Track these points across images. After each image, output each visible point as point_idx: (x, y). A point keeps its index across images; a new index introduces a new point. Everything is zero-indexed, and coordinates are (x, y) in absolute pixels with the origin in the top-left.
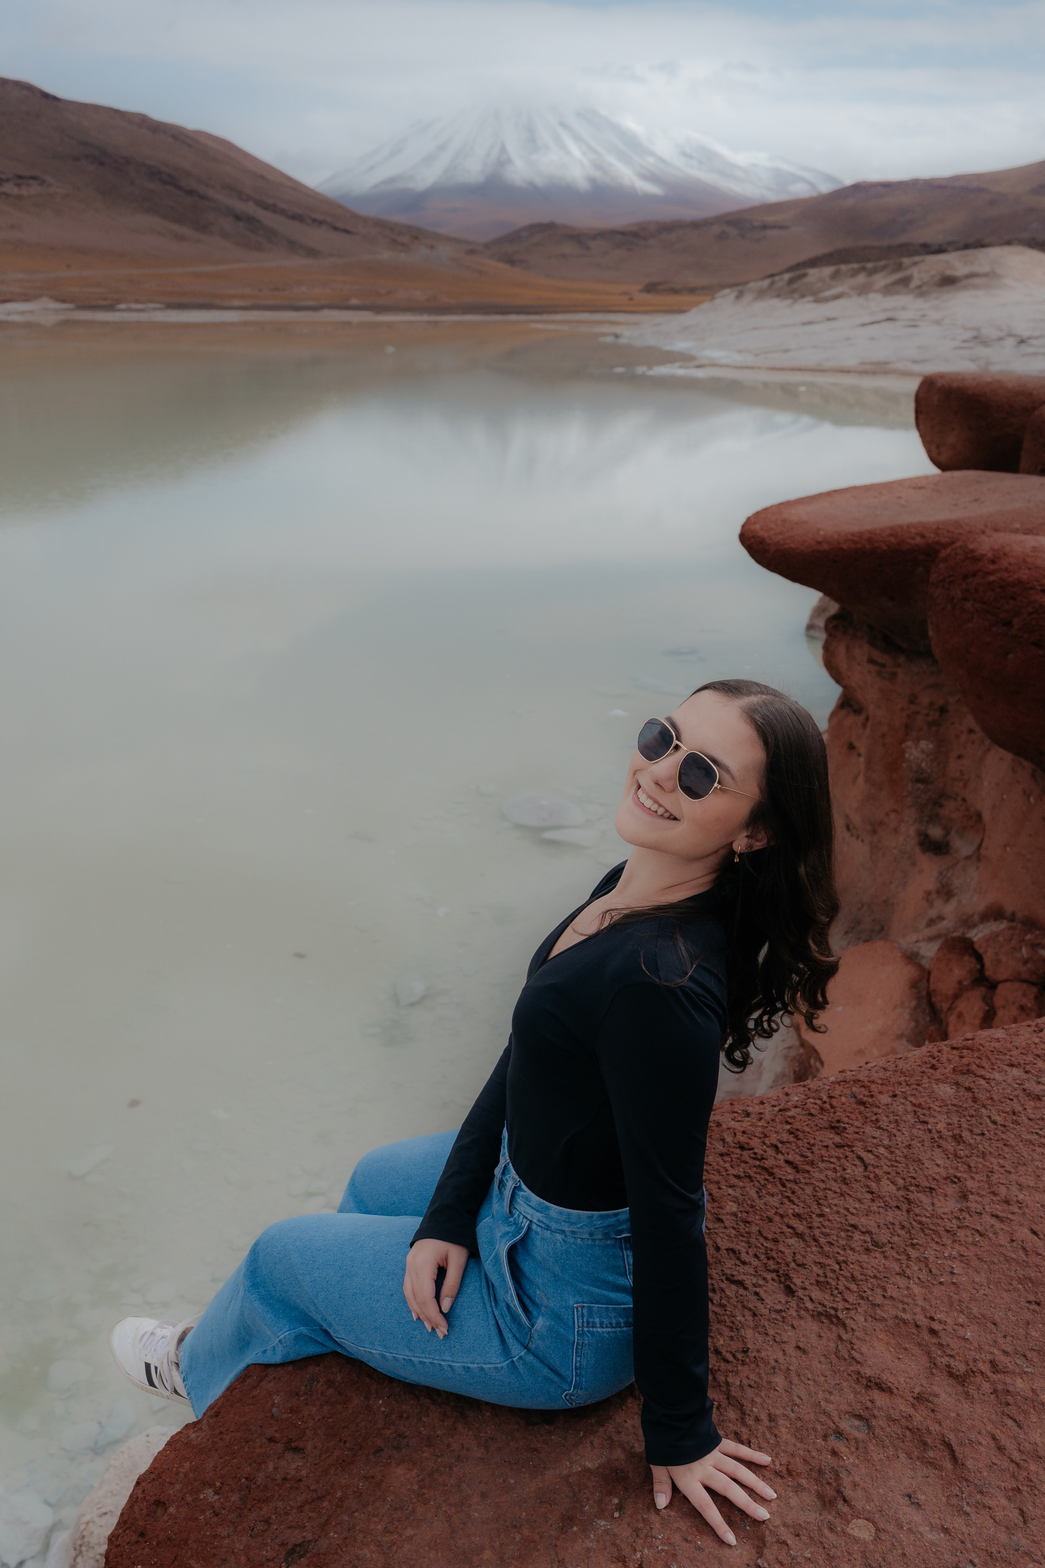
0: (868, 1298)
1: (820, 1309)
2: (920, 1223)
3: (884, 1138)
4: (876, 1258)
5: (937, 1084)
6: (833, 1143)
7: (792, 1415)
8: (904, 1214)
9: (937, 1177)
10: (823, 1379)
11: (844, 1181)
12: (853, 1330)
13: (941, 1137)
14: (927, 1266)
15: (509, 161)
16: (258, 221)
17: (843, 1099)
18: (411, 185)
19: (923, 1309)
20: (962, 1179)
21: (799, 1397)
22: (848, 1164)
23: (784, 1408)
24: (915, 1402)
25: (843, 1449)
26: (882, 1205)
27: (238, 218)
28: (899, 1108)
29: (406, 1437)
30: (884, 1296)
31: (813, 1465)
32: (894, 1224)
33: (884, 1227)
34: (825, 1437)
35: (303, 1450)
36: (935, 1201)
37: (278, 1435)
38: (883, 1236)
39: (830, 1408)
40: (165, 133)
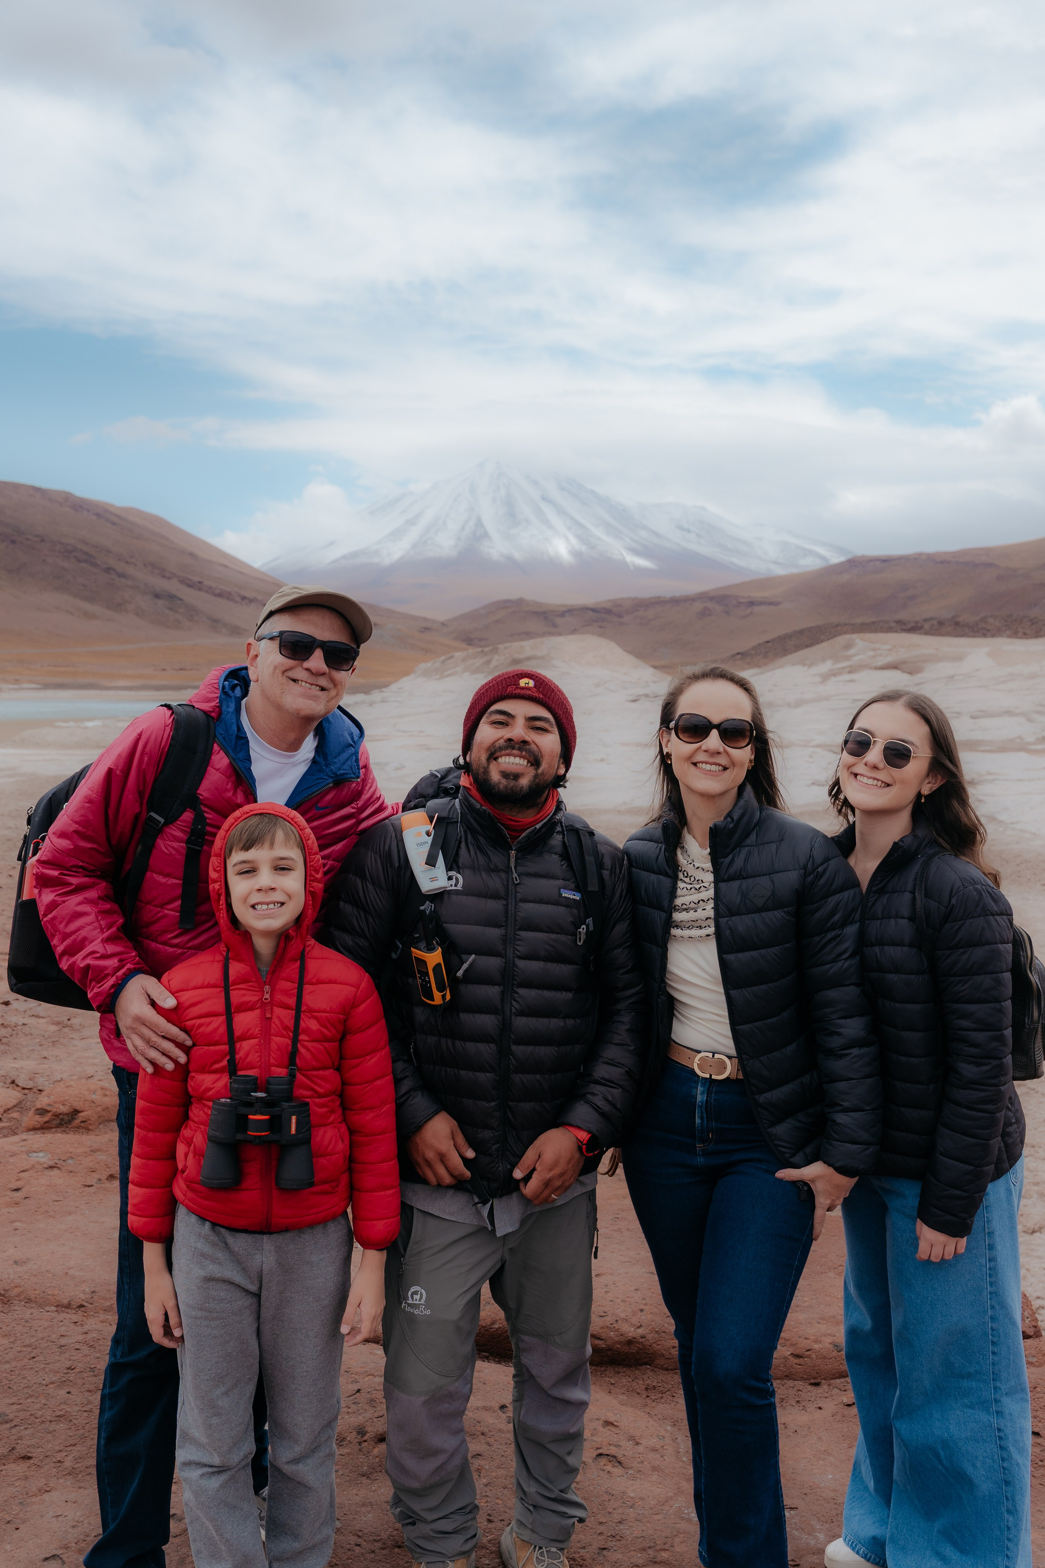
15: (486, 535)
16: (181, 600)
18: (376, 560)
27: (157, 596)
40: (88, 511)
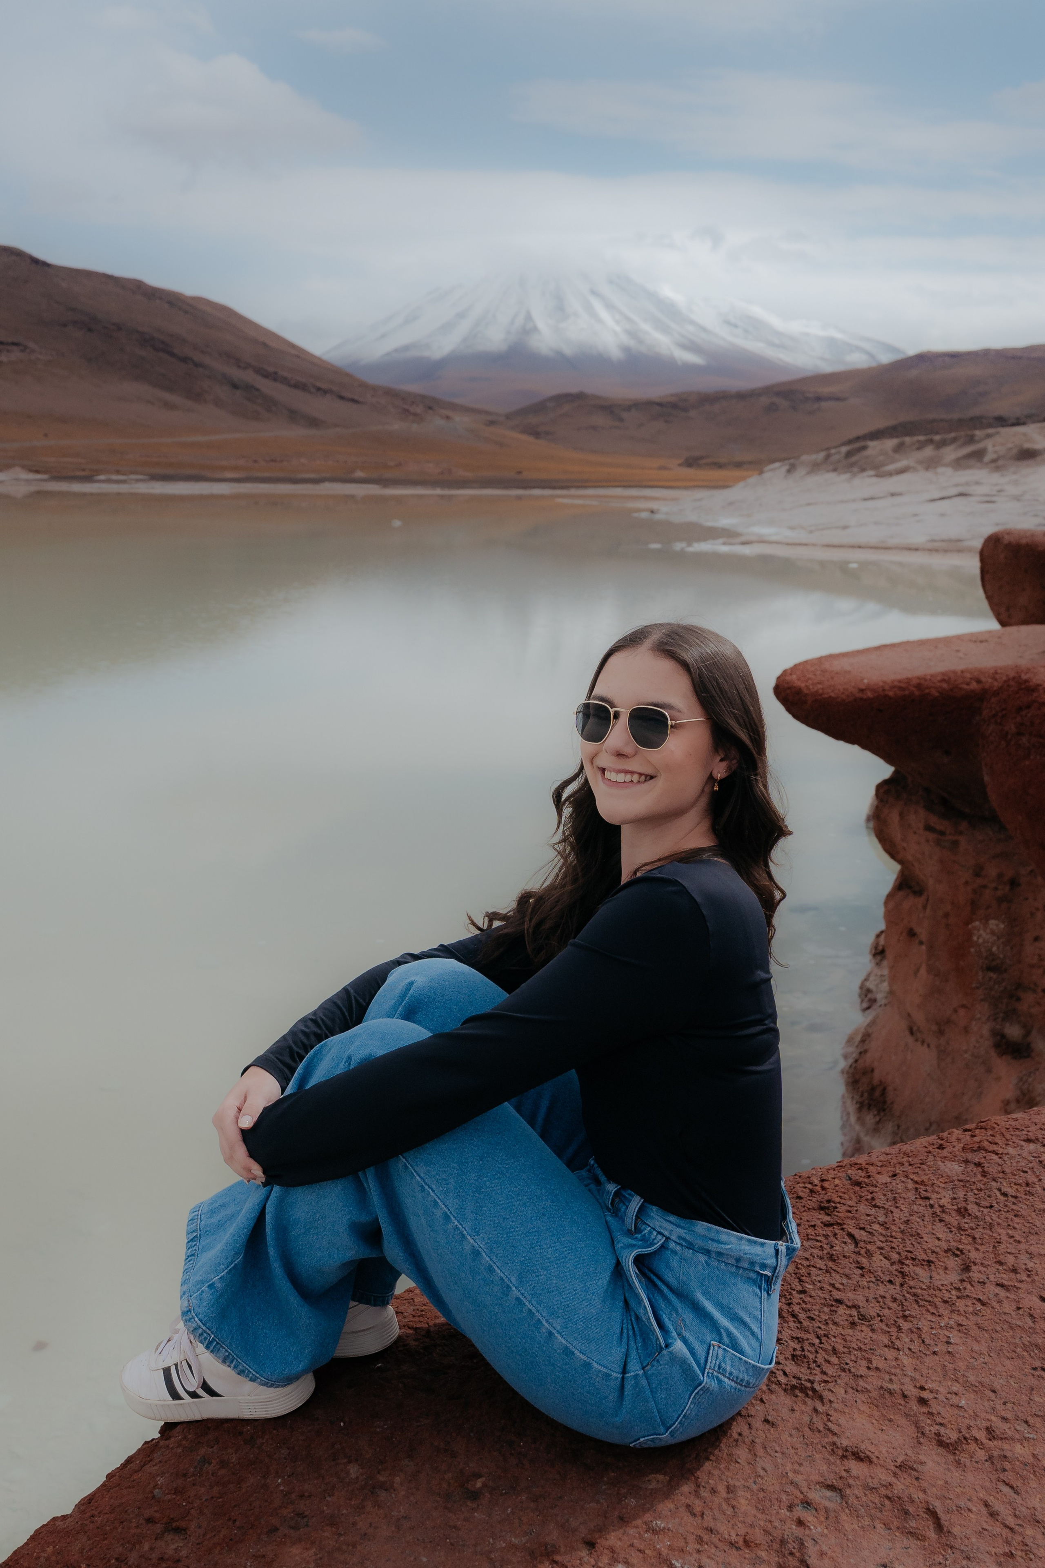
0: (849, 1370)
1: (794, 1382)
2: (915, 1295)
3: (880, 1215)
4: (862, 1331)
5: (944, 1162)
6: (822, 1222)
7: (754, 1487)
8: (898, 1287)
9: (937, 1250)
10: (792, 1451)
11: (831, 1258)
12: (830, 1402)
13: (943, 1211)
14: (920, 1337)
15: (535, 329)
16: (258, 390)
17: (837, 1181)
18: (426, 354)
19: (913, 1379)
20: (964, 1251)
21: (764, 1469)
22: (837, 1242)
23: (746, 1480)
24: (897, 1470)
25: (811, 1519)
26: (873, 1279)
27: (235, 386)
28: (899, 1186)
29: (306, 1516)
30: (869, 1368)
31: (775, 1535)
32: (885, 1297)
33: (873, 1301)
34: (790, 1508)
35: (185, 1530)
36: (934, 1274)
37: (158, 1515)
38: (872, 1310)
39: (798, 1479)
40: (161, 298)
